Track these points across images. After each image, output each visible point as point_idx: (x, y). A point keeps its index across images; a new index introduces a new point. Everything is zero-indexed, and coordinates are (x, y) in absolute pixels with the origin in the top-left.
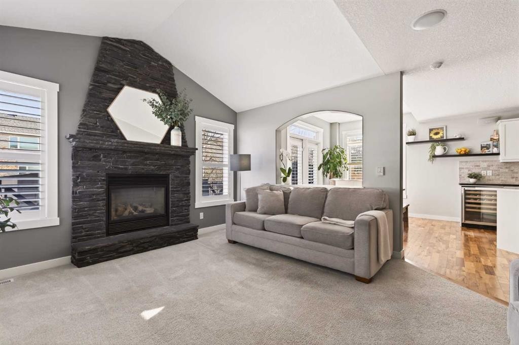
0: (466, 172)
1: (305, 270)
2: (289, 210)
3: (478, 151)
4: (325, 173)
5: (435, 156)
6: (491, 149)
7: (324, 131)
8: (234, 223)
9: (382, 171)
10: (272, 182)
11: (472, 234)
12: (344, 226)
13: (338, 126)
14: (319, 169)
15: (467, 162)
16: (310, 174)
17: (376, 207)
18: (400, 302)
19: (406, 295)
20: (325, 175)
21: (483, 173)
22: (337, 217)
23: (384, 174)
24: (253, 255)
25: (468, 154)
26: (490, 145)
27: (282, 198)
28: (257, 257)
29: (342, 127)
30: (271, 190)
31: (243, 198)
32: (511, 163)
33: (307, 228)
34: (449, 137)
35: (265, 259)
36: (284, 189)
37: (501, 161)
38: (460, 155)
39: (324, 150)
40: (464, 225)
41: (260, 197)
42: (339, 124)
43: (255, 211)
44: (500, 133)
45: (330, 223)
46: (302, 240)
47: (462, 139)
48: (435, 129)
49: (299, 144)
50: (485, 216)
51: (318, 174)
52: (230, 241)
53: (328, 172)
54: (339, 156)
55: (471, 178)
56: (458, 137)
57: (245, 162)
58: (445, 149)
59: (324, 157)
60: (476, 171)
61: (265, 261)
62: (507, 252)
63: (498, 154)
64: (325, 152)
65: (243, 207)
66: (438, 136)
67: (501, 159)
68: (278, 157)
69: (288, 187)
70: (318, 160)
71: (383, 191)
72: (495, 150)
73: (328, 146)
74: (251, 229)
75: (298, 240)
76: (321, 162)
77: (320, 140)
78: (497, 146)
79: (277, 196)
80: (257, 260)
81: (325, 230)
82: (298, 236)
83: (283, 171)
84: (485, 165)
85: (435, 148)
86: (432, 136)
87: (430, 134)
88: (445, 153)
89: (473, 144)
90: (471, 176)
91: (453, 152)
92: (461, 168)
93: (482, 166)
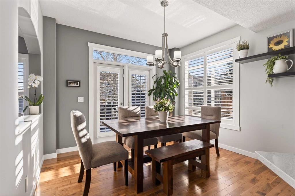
5: (273, 76)
39: (154, 76)
48: (276, 37)
66: (281, 47)
85: (274, 63)
86: (272, 48)
87: (269, 45)
88: (288, 69)
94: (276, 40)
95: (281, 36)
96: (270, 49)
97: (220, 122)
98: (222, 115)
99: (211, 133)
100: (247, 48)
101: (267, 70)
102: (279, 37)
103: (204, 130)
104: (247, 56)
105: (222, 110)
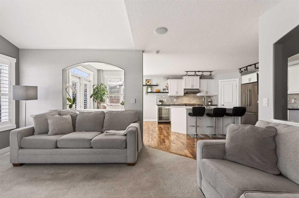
0: (158, 100)
1: (95, 170)
2: (77, 129)
3: (162, 91)
4: (95, 100)
5: (148, 92)
6: (166, 91)
7: (94, 73)
8: (21, 148)
9: (134, 101)
10: (60, 108)
11: (162, 126)
12: (119, 134)
13: (102, 71)
14: (91, 97)
15: (158, 95)
16: (85, 101)
17: (134, 121)
18: (151, 170)
19: (152, 166)
20: (95, 101)
21: (164, 100)
22: (112, 129)
23: (135, 103)
24: (46, 171)
25: (159, 92)
26: (165, 89)
27: (70, 120)
28: (51, 172)
29: (104, 73)
30: (60, 114)
31: (31, 123)
32: (171, 96)
33: (95, 140)
34: (153, 84)
35: (59, 171)
36: (71, 114)
37: (169, 95)
38: (157, 92)
39: (94, 85)
40: (159, 123)
41: (50, 121)
42: (103, 71)
43: (46, 133)
44: (169, 84)
45: (110, 134)
46: (92, 149)
47: (157, 85)
48: (148, 80)
49: (77, 80)
50: (163, 118)
51: (90, 101)
52: (15, 165)
53: (96, 99)
54: (103, 90)
55: (160, 102)
56: (156, 85)
57: (31, 93)
58: (151, 89)
59: (94, 90)
60: (161, 99)
61: (61, 173)
62: (175, 132)
63: (168, 93)
64: (95, 87)
65: (32, 132)
66: (149, 83)
67: (169, 94)
68: (64, 90)
69: (74, 112)
70: (90, 92)
71: (136, 112)
72: (167, 91)
73: (96, 83)
74: (41, 150)
75: (89, 150)
76: (92, 93)
77: (91, 79)
78: (168, 89)
79: (66, 119)
80: (52, 174)
81: (109, 140)
82: (89, 147)
83: (69, 100)
84: (164, 97)
85: (148, 89)
88: (151, 91)
89: (161, 88)
90: (160, 101)
91: (154, 91)
92: (157, 98)
93: (163, 97)
94: (148, 81)
95: (149, 80)
96: (146, 83)
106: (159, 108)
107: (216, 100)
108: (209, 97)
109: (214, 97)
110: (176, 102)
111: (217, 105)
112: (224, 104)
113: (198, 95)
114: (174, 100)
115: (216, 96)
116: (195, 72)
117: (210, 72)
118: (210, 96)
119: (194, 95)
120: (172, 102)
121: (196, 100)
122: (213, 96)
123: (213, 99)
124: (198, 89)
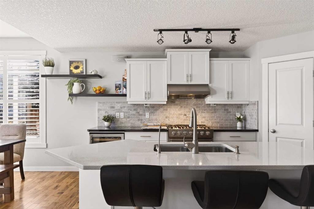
3: (114, 92)
5: (73, 95)
6: (121, 90)
21: (117, 115)
25: (103, 93)
37: (129, 103)
38: (97, 95)
47: (99, 76)
48: (75, 62)
56: (93, 73)
58: (82, 86)
60: (111, 113)
63: (126, 95)
66: (78, 71)
72: (124, 91)
78: (125, 87)
84: (118, 106)
85: (73, 85)
86: (72, 70)
87: (70, 68)
88: (82, 91)
89: (109, 83)
90: (107, 119)
91: (92, 91)
92: (99, 110)
93: (116, 108)
94: (75, 65)
95: (78, 62)
96: (71, 71)
97: (25, 141)
98: (28, 133)
99: (15, 155)
100: (53, 66)
101: (68, 89)
102: (77, 63)
103: (6, 152)
104: (52, 73)
105: (27, 128)
106: (93, 138)
107: (255, 117)
108: (238, 107)
109: (251, 107)
110: (149, 120)
111: (257, 131)
112: (276, 130)
113: (209, 100)
114: (145, 115)
115: (254, 104)
116: (186, 31)
117: (233, 30)
118: (242, 105)
119: (199, 101)
120: (139, 120)
121: (203, 114)
122: (248, 105)
123: (249, 112)
124: (207, 85)
